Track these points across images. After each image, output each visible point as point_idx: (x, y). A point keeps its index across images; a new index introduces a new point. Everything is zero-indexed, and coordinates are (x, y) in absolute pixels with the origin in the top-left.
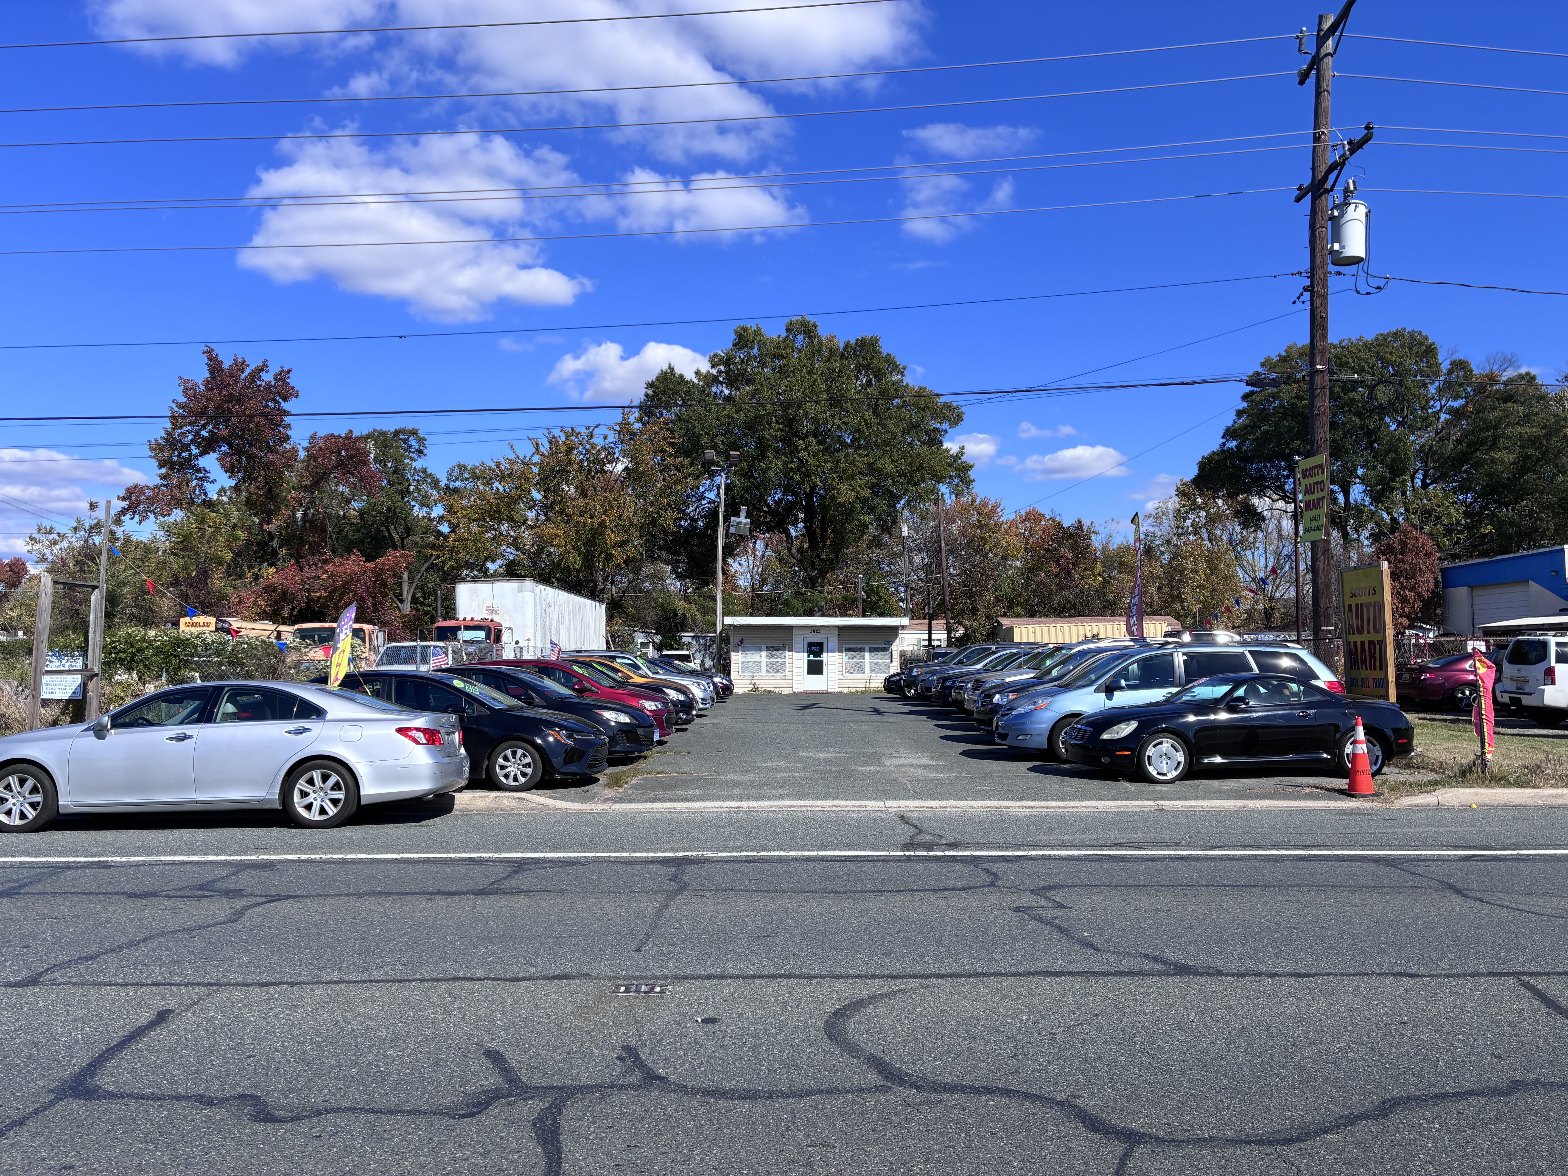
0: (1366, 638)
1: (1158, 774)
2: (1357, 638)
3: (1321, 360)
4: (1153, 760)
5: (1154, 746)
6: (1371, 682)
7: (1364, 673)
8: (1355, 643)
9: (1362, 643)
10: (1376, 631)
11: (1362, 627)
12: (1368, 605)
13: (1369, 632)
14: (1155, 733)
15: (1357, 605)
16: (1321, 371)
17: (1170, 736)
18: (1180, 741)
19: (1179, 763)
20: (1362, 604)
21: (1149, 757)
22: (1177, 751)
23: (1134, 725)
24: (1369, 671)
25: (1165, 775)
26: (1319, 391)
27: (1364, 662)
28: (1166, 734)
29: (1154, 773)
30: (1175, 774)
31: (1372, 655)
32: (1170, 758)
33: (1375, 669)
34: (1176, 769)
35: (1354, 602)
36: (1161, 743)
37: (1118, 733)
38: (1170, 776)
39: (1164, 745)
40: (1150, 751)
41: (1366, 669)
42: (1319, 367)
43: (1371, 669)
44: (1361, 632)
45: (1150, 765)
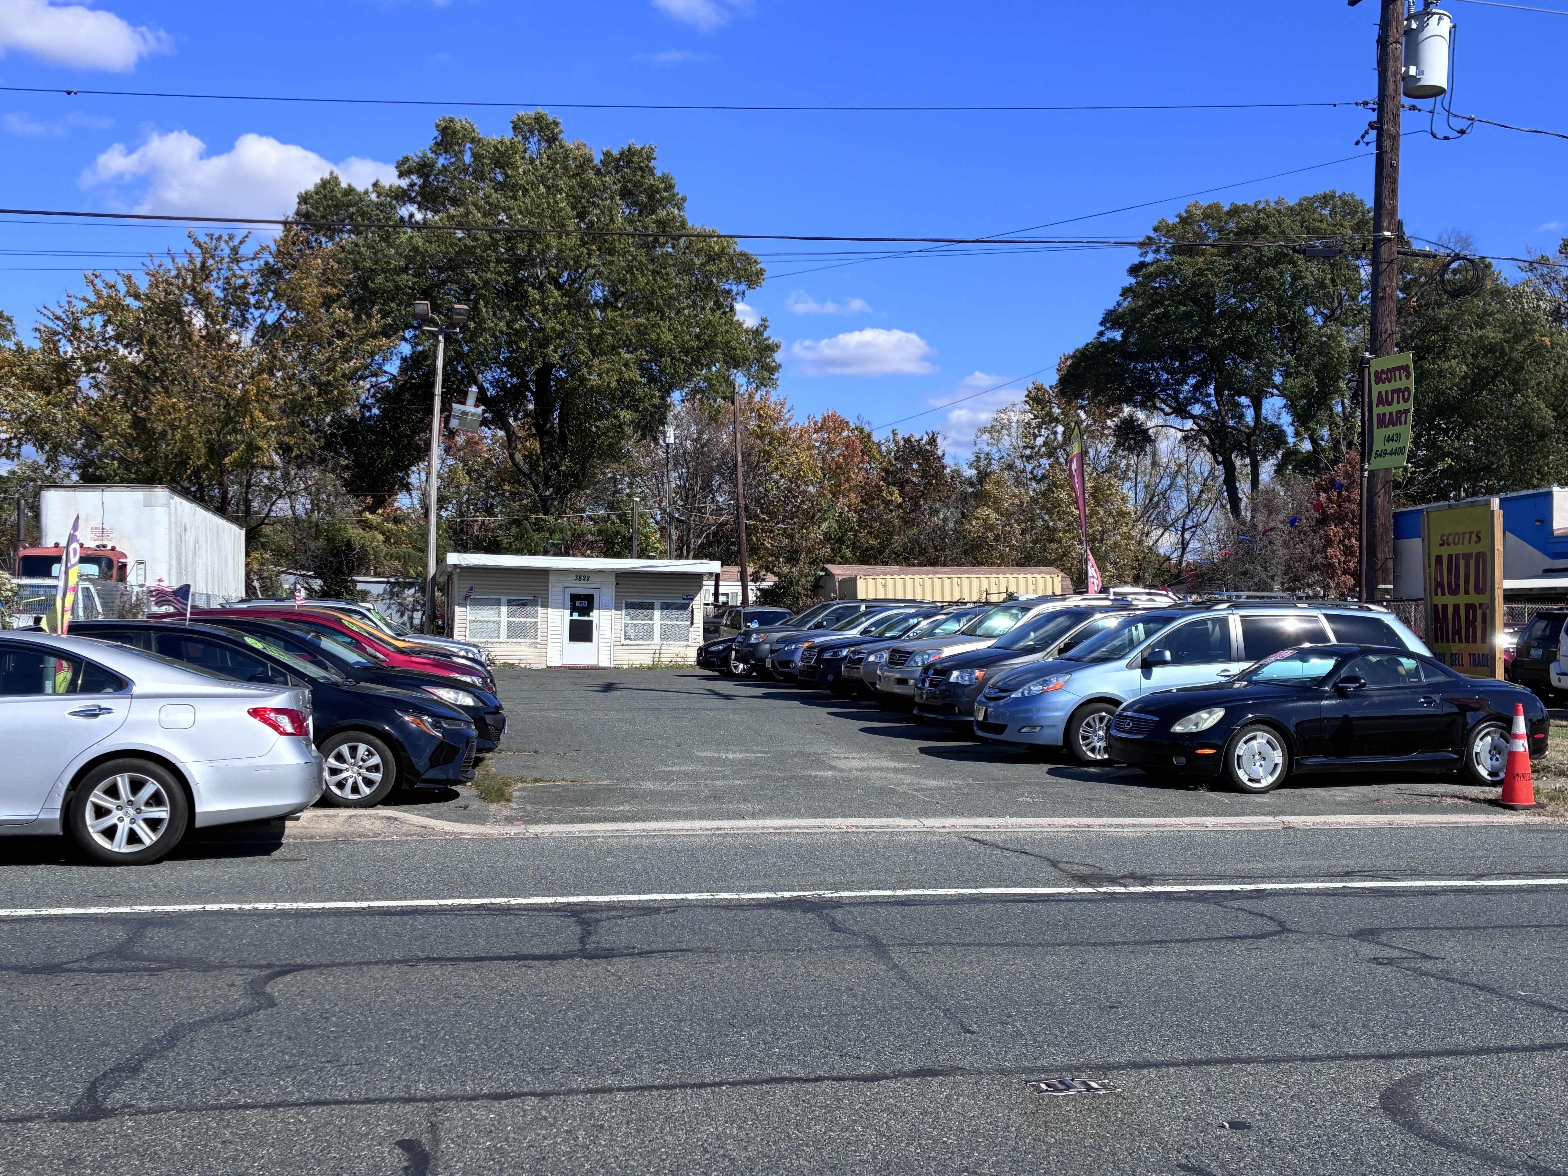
0: (1462, 599)
1: (1250, 780)
2: (1449, 600)
3: (1390, 224)
4: (1244, 760)
5: (1246, 742)
6: (1466, 660)
7: (1456, 647)
8: (1445, 607)
9: (1456, 607)
10: (1479, 591)
11: (1457, 585)
12: (1467, 557)
13: (1467, 592)
14: (1247, 725)
15: (1450, 557)
16: (1389, 239)
17: (1266, 728)
18: (1278, 735)
19: (1276, 765)
20: (1457, 556)
21: (1239, 757)
22: (1274, 749)
23: (1219, 713)
24: (1464, 645)
25: (1258, 781)
26: (1385, 265)
27: (1457, 632)
28: (1261, 726)
29: (1245, 779)
30: (1271, 780)
31: (1471, 623)
32: (1264, 759)
33: (1474, 641)
34: (1272, 774)
35: (1445, 552)
36: (1254, 738)
37: (1196, 725)
38: (1264, 783)
39: (1259, 740)
40: (1241, 749)
41: (1460, 641)
42: (1387, 234)
43: (1467, 641)
44: (1454, 592)
45: (1239, 768)
